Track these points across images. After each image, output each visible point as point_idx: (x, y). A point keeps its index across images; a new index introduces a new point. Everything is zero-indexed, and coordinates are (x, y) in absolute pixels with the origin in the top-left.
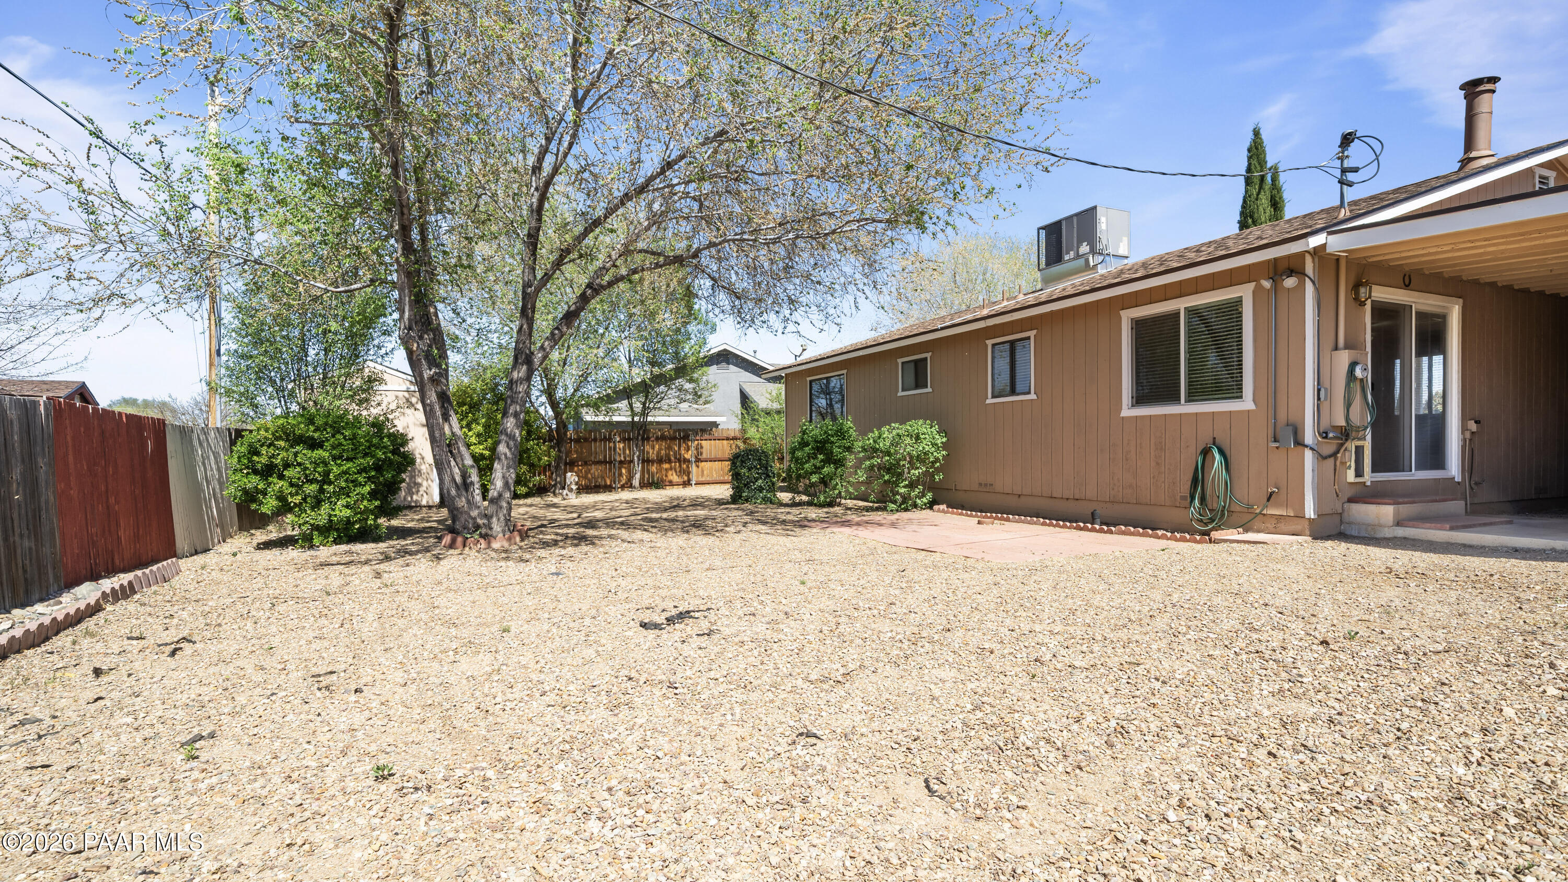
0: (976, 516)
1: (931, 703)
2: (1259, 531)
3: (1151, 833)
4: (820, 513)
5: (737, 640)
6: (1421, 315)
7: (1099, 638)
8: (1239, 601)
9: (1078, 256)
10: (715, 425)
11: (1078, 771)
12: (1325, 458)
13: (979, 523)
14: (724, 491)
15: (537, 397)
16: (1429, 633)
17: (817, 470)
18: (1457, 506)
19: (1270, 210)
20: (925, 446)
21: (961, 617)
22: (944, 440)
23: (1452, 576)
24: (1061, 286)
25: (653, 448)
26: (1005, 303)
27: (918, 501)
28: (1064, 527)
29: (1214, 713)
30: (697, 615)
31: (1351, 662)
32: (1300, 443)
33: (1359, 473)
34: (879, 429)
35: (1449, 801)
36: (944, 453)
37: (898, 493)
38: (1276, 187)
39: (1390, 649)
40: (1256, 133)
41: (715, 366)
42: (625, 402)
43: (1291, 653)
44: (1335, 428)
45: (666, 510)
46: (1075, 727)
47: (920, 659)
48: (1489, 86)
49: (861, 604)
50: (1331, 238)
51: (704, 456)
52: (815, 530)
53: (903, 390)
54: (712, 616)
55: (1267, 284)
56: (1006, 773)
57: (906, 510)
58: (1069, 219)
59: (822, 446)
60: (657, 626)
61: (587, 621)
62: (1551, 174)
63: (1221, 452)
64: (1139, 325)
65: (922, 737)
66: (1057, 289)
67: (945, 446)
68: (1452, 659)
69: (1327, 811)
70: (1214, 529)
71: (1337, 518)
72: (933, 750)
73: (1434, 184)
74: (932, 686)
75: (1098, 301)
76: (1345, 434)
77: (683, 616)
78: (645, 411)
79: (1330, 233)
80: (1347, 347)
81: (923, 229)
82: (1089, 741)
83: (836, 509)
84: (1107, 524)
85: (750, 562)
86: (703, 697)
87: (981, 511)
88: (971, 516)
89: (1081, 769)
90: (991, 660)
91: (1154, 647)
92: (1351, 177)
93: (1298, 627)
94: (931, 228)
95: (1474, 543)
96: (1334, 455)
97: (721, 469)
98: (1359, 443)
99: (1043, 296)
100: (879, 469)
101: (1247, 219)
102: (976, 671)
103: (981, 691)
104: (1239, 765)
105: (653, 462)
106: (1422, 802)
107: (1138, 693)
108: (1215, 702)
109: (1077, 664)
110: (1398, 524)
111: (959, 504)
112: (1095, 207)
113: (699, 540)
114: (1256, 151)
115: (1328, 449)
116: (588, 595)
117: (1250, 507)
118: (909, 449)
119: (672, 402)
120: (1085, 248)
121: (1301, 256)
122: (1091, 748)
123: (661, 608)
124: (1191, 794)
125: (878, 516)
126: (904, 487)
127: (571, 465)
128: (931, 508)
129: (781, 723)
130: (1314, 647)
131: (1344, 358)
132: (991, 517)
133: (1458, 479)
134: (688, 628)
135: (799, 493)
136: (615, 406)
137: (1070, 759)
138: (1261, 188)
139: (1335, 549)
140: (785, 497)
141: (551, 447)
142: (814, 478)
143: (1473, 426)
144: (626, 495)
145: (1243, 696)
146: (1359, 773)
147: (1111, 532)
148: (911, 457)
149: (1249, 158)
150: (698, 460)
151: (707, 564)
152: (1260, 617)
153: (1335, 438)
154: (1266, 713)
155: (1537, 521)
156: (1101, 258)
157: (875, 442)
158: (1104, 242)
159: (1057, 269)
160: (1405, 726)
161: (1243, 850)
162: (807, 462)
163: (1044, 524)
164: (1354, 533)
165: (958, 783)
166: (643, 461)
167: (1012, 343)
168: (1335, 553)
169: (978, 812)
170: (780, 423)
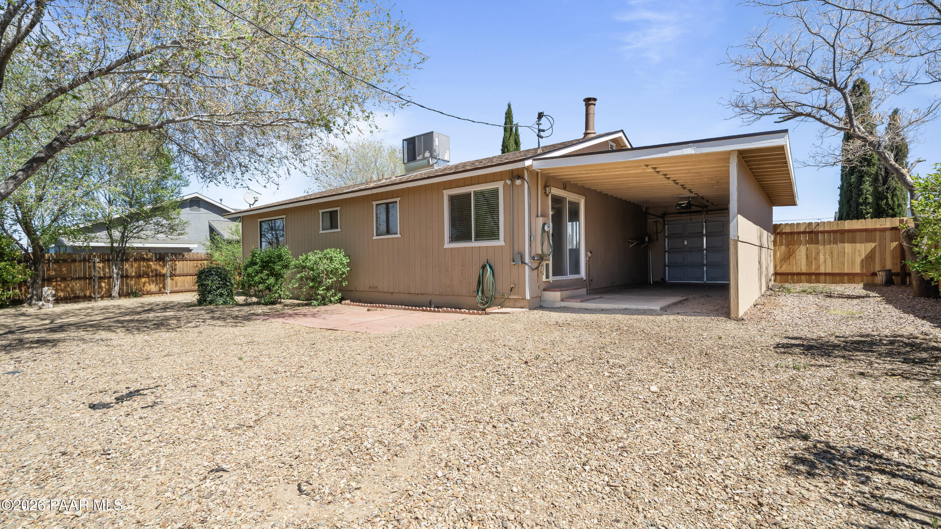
0: (367, 306)
1: (313, 431)
2: (507, 307)
3: (428, 487)
4: (266, 309)
5: (175, 407)
6: (570, 202)
7: (421, 373)
8: (493, 345)
9: (424, 158)
10: (188, 250)
11: (395, 457)
12: (533, 270)
13: (368, 310)
14: (193, 297)
15: (11, 225)
16: (567, 352)
17: (263, 281)
18: (583, 291)
19: (514, 146)
20: (336, 264)
21: (344, 371)
22: (348, 261)
23: (579, 324)
24: (415, 174)
25: (132, 266)
26: (384, 181)
27: (332, 299)
28: (416, 310)
29: (472, 408)
30: (145, 392)
31: (536, 371)
32: (523, 262)
33: (547, 277)
34: (306, 254)
35: (564, 436)
36: (348, 269)
37: (318, 294)
38: (517, 134)
39: (551, 362)
40: (509, 106)
41: (188, 209)
42: (105, 232)
43: (512, 370)
44: (538, 255)
45: (139, 313)
46: (398, 430)
47: (311, 402)
48: (593, 102)
49: (280, 370)
50: (534, 162)
51: (178, 272)
52: (258, 322)
53: (323, 229)
54: (159, 392)
55: (509, 182)
56: (352, 468)
57: (325, 304)
58: (419, 136)
59: (267, 264)
60: (106, 406)
61: (35, 410)
62: (614, 145)
63: (491, 267)
64: (452, 198)
65: (301, 455)
66: (413, 175)
67: (349, 265)
68: (574, 364)
69: (513, 452)
70: (488, 307)
71: (539, 299)
72: (307, 463)
73: (574, 142)
74: (316, 419)
75: (432, 184)
76: (542, 258)
77: (131, 395)
78: (123, 238)
79: (534, 160)
80: (542, 216)
81: (330, 130)
82: (404, 437)
83: (278, 306)
84: (438, 307)
85: (203, 348)
86: (133, 457)
87: (371, 303)
88: (364, 306)
89: (397, 456)
90: (357, 396)
91: (449, 375)
92: (542, 134)
93: (516, 356)
94: (335, 131)
95: (589, 308)
96: (537, 268)
97: (190, 281)
98: (547, 262)
99: (405, 178)
100: (307, 279)
101: (505, 148)
102: (346, 404)
103: (346, 417)
104: (478, 436)
105: (132, 277)
106: (553, 439)
107: (436, 403)
108: (473, 402)
109: (406, 391)
110: (562, 300)
111: (358, 300)
112: (432, 133)
113: (163, 335)
114: (509, 115)
115: (535, 265)
116: (43, 387)
117: (503, 295)
118: (326, 266)
119: (149, 233)
120: (427, 154)
121: (523, 169)
122: (405, 441)
123: (113, 390)
124: (452, 458)
125: (305, 310)
126: (323, 290)
127: (48, 281)
128: (340, 302)
129: (197, 465)
130: (522, 365)
131: (540, 221)
132: (376, 306)
133: (584, 278)
134: (137, 403)
135: (251, 296)
136: (93, 235)
137: (391, 451)
138: (511, 134)
139: (538, 314)
140: (240, 299)
141: (27, 267)
142: (261, 287)
143: (589, 254)
144: (106, 303)
145: (486, 396)
146: (530, 429)
147: (439, 312)
148: (327, 271)
149: (506, 118)
150: (172, 275)
151: (167, 351)
152: (500, 352)
153: (538, 260)
154: (496, 404)
155: (611, 296)
156: (435, 161)
157: (303, 262)
158: (437, 152)
159: (413, 164)
160: (551, 400)
161: (473, 484)
162: (255, 276)
163: (405, 309)
164: (546, 306)
165: (320, 481)
166: (122, 277)
167: (387, 204)
168: (537, 316)
169: (330, 498)
170: (239, 250)
